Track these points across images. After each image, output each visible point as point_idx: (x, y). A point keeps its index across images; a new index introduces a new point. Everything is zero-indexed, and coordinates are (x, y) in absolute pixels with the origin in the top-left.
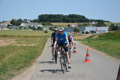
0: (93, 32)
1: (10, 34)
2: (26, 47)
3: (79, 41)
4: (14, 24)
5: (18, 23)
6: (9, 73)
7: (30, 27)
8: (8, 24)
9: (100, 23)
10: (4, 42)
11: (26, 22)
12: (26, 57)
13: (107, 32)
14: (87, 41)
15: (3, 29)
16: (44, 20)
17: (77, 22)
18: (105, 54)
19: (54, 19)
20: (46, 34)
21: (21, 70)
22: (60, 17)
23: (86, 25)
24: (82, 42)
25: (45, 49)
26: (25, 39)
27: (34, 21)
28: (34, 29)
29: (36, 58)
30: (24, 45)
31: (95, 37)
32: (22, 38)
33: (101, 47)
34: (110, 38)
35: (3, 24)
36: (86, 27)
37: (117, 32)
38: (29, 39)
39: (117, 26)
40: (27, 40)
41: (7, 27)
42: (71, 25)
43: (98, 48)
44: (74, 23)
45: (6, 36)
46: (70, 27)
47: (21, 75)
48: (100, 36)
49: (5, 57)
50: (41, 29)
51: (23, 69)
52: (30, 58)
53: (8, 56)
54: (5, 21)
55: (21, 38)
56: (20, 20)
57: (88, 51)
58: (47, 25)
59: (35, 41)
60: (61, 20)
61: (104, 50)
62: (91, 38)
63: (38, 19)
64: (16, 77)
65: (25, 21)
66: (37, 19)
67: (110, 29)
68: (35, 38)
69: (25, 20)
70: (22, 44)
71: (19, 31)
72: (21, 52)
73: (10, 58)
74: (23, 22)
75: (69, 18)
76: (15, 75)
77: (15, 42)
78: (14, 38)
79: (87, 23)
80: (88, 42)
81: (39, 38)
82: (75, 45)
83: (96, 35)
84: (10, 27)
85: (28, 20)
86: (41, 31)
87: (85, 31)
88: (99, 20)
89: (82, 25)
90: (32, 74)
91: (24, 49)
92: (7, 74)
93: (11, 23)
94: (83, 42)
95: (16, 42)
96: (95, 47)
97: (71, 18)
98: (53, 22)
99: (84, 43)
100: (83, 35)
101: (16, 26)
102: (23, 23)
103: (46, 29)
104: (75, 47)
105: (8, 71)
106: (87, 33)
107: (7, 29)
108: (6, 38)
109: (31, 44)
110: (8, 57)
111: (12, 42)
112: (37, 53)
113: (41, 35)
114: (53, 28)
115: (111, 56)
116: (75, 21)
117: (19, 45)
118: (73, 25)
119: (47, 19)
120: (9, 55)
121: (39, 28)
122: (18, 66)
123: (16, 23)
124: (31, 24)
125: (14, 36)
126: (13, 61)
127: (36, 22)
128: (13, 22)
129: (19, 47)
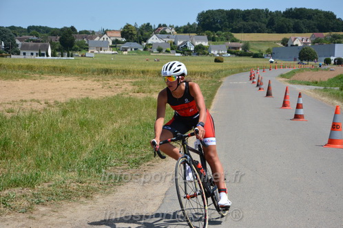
1: (119, 67)
3: (314, 87)
4: (131, 39)
5: (142, 34)
7: (174, 47)
8: (113, 39)
10: (101, 86)
11: (164, 33)
14: (337, 86)
15: (102, 52)
16: (214, 26)
17: (310, 29)
19: (241, 23)
20: (218, 66)
21: (144, 166)
22: (259, 17)
23: (335, 40)
24: (322, 88)
26: (159, 78)
27: (187, 30)
28: (184, 51)
32: (151, 77)
35: (101, 37)
36: (337, 46)
41: (111, 47)
42: (293, 39)
44: (301, 33)
45: (107, 71)
46: (289, 45)
49: (101, 129)
50: (207, 52)
51: (149, 163)
53: (111, 127)
54: (107, 30)
55: (148, 77)
56: (148, 27)
57: (338, 115)
58: (222, 40)
60: (264, 26)
63: (197, 23)
64: (129, 185)
65: (161, 30)
66: (194, 24)
69: (160, 26)
70: (149, 95)
71: (143, 56)
72: (147, 115)
73: (116, 132)
74: (155, 33)
75: (288, 19)
77: (130, 88)
78: (129, 76)
80: (341, 90)
81: (199, 77)
82: (301, 99)
84: (119, 47)
85: (170, 26)
86: (204, 57)
87: (333, 58)
89: (326, 39)
93: (123, 34)
94: (325, 89)
95: (135, 87)
97: (293, 18)
98: (238, 31)
99: (328, 93)
100: (328, 68)
101: (136, 45)
102: (154, 36)
103: (219, 51)
104: (301, 102)
105: (110, 168)
106: (339, 62)
107: (111, 52)
108: (109, 77)
111: (124, 87)
113: (204, 69)
114: (239, 48)
116: (303, 27)
117: (141, 96)
118: (298, 40)
119: (221, 23)
120: (113, 124)
121: (200, 50)
122: (136, 154)
123: (135, 36)
124: (176, 39)
125: (129, 71)
126: (124, 141)
127: (192, 33)
128: (128, 33)
129: (140, 102)
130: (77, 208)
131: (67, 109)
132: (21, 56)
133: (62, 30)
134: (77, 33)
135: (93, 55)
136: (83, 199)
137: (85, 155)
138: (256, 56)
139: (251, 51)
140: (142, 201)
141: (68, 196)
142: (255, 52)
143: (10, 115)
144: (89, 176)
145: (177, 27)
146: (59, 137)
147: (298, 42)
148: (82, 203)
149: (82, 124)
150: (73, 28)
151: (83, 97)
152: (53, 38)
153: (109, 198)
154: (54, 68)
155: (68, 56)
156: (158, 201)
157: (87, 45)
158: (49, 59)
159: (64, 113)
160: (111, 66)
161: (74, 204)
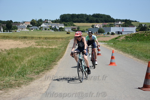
0: (119, 33)
1: (30, 36)
2: (46, 49)
4: (34, 25)
5: (38, 23)
6: (28, 77)
7: (51, 28)
8: (27, 25)
9: (127, 23)
10: (23, 43)
11: (47, 23)
12: (46, 60)
13: (134, 33)
14: (112, 43)
15: (23, 30)
16: (66, 20)
17: (102, 22)
18: (131, 57)
19: (76, 19)
20: (68, 35)
21: (41, 74)
22: (83, 17)
23: (111, 26)
24: (107, 43)
25: (66, 51)
26: (46, 40)
27: (56, 21)
28: (55, 29)
29: (57, 61)
30: (45, 47)
31: (122, 38)
32: (42, 40)
33: (128, 49)
34: (138, 39)
35: (22, 24)
36: (111, 28)
37: (145, 33)
38: (50, 40)
39: (146, 26)
40: (48, 42)
41: (26, 28)
42: (96, 25)
43: (124, 50)
44: (99, 23)
45: (25, 38)
46: (94, 27)
47: (40, 79)
48: (127, 37)
49: (24, 60)
50: (64, 30)
51: (43, 73)
52: (50, 61)
53: (27, 59)
54: (25, 22)
55: (41, 40)
56: (41, 20)
57: (113, 53)
58: (69, 25)
59: (56, 43)
60: (85, 20)
61: (131, 52)
62: (117, 40)
64: (35, 81)
65: (46, 22)
66: (59, 19)
67: (137, 30)
68: (56, 40)
69: (45, 20)
70: (42, 46)
71: (39, 32)
72: (42, 54)
73: (29, 61)
74: (44, 23)
75: (93, 18)
76: (35, 79)
77: (35, 44)
78: (34, 39)
79: (113, 23)
80: (114, 44)
81: (61, 39)
83: (122, 36)
84: (30, 28)
85: (49, 20)
86: (63, 32)
87: (110, 32)
88: (126, 20)
89: (107, 25)
91: (44, 51)
92: (25, 78)
93: (31, 23)
96: (121, 49)
98: (75, 22)
99: (109, 45)
100: (109, 36)
101: (36, 27)
102: (43, 24)
103: (68, 29)
105: (27, 75)
106: (113, 34)
107: (27, 30)
108: (26, 40)
109: (51, 46)
111: (32, 43)
112: (58, 55)
113: (63, 36)
114: (76, 28)
115: (138, 58)
116: (99, 21)
117: (39, 47)
118: (98, 26)
119: (69, 19)
120: (28, 58)
121: (61, 29)
122: (38, 69)
123: (36, 24)
124: (52, 25)
125: (34, 37)
126: (33, 64)
127: (58, 23)
128: (33, 23)
129: (38, 49)
130: (15, 91)
131: (10, 52)
133: (7, 21)
134: (13, 23)
135: (19, 31)
136: (17, 87)
137: (17, 70)
138: (82, 31)
139: (80, 29)
140: (41, 87)
141: (11, 86)
142: (82, 30)
144: (19, 78)
145: (52, 21)
146: (7, 63)
147: (97, 26)
148: (17, 89)
149: (16, 58)
150: (11, 21)
151: (16, 47)
152: (3, 25)
153: (28, 86)
154: (4, 36)
155: (10, 32)
156: (47, 87)
157: (17, 27)
158: (1, 33)
159: (9, 54)
160: (27, 35)
161: (14, 89)
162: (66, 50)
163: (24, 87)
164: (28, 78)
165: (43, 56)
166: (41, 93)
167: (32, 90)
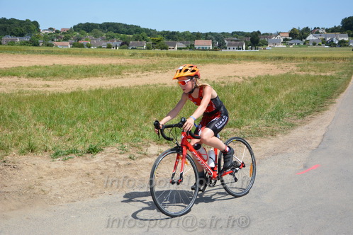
1: (287, 55)
2: (315, 77)
4: (295, 37)
5: (303, 34)
6: (285, 121)
7: (324, 42)
8: (283, 38)
10: (276, 68)
11: (318, 33)
12: (316, 95)
15: (277, 46)
21: (307, 117)
26: (314, 62)
27: (334, 30)
28: (331, 44)
29: (335, 98)
30: (312, 74)
35: (276, 37)
38: (322, 63)
40: (318, 66)
41: (282, 43)
45: (280, 58)
47: (307, 126)
49: (278, 94)
50: (347, 44)
52: (322, 97)
53: (285, 93)
54: (280, 32)
55: (306, 62)
56: (307, 29)
59: (333, 67)
63: (341, 25)
64: (299, 129)
65: (316, 31)
66: (339, 26)
68: (333, 62)
69: (315, 28)
70: (308, 73)
71: (303, 48)
72: (308, 85)
73: (288, 96)
74: (312, 33)
76: (297, 126)
77: (295, 68)
81: (342, 61)
84: (288, 43)
85: (322, 28)
86: (345, 48)
90: (327, 125)
91: (312, 80)
92: (282, 123)
93: (291, 34)
95: (298, 68)
101: (299, 41)
102: (311, 35)
105: (285, 118)
107: (282, 46)
108: (281, 62)
109: (324, 72)
110: (283, 93)
111: (291, 68)
112: (336, 88)
113: (345, 56)
117: (303, 73)
121: (342, 43)
122: (302, 110)
123: (298, 35)
124: (326, 36)
125: (294, 58)
126: (293, 102)
127: (337, 32)
128: (294, 34)
129: (302, 77)
131: (256, 81)
132: (228, 50)
133: (252, 33)
134: (261, 35)
135: (270, 48)
136: (270, 137)
137: (269, 110)
143: (223, 85)
144: (273, 123)
145: (327, 29)
149: (267, 91)
150: (259, 32)
152: (247, 39)
153: (286, 137)
155: (255, 49)
156: (319, 140)
157: (267, 42)
158: (244, 52)
159: (255, 84)
160: (283, 55)
161: (265, 139)
162: (351, 79)
163: (281, 138)
164: (286, 123)
165: (309, 89)
166: (308, 149)
167: (293, 143)
